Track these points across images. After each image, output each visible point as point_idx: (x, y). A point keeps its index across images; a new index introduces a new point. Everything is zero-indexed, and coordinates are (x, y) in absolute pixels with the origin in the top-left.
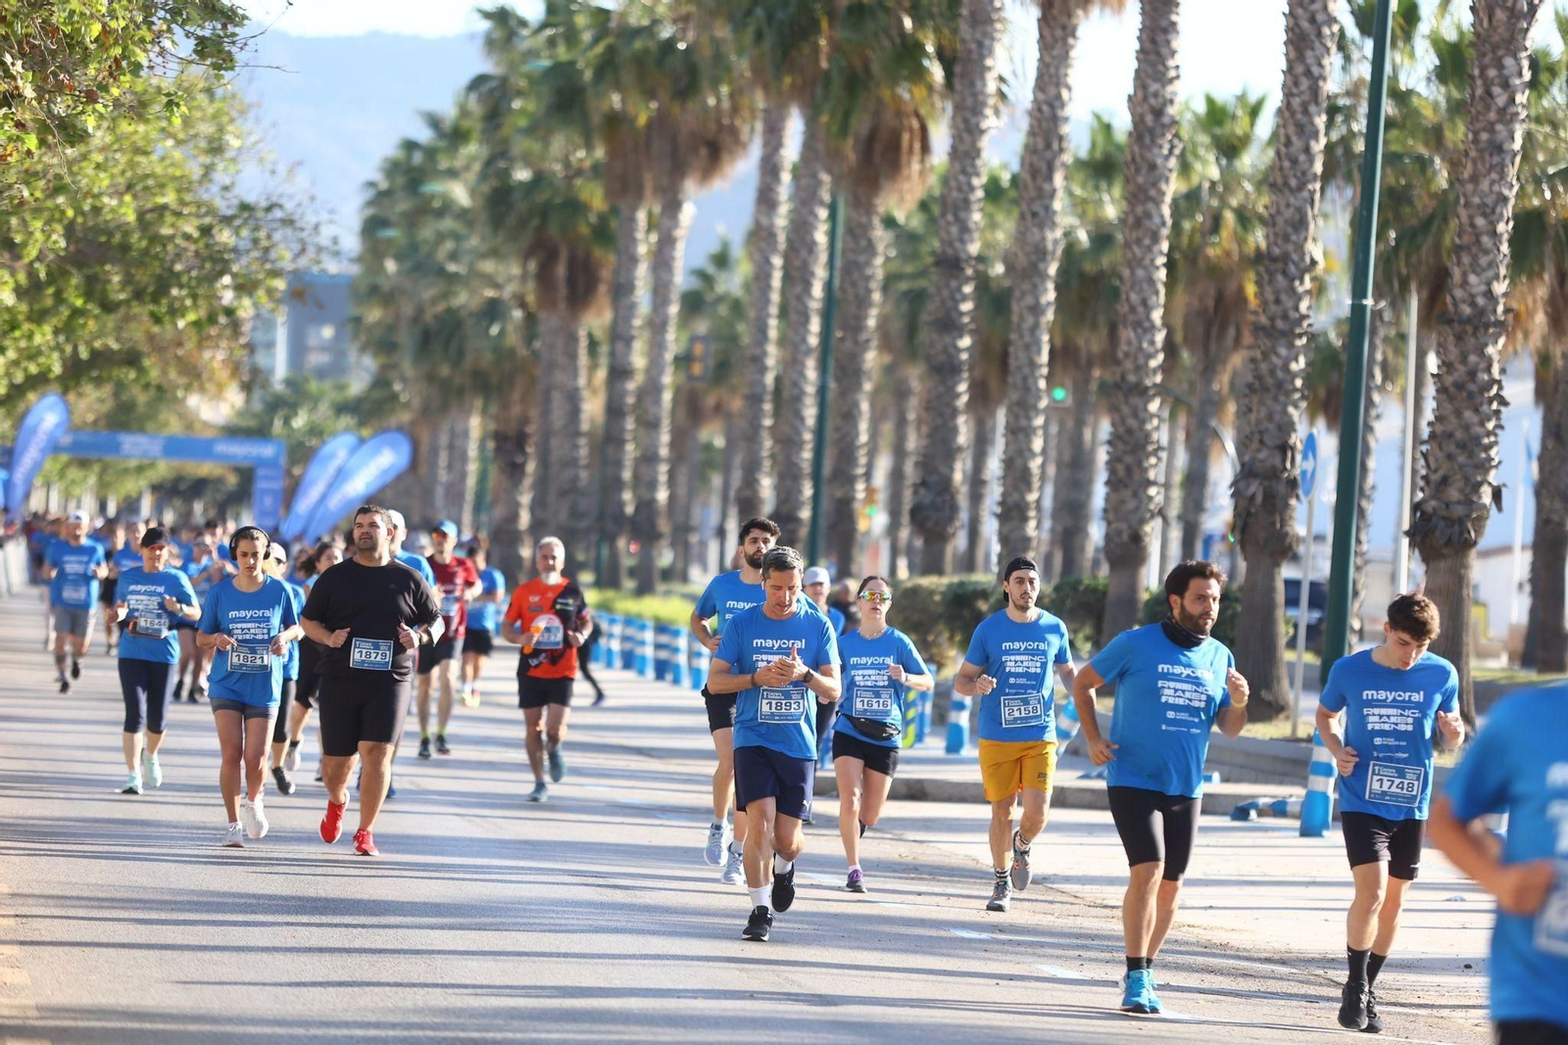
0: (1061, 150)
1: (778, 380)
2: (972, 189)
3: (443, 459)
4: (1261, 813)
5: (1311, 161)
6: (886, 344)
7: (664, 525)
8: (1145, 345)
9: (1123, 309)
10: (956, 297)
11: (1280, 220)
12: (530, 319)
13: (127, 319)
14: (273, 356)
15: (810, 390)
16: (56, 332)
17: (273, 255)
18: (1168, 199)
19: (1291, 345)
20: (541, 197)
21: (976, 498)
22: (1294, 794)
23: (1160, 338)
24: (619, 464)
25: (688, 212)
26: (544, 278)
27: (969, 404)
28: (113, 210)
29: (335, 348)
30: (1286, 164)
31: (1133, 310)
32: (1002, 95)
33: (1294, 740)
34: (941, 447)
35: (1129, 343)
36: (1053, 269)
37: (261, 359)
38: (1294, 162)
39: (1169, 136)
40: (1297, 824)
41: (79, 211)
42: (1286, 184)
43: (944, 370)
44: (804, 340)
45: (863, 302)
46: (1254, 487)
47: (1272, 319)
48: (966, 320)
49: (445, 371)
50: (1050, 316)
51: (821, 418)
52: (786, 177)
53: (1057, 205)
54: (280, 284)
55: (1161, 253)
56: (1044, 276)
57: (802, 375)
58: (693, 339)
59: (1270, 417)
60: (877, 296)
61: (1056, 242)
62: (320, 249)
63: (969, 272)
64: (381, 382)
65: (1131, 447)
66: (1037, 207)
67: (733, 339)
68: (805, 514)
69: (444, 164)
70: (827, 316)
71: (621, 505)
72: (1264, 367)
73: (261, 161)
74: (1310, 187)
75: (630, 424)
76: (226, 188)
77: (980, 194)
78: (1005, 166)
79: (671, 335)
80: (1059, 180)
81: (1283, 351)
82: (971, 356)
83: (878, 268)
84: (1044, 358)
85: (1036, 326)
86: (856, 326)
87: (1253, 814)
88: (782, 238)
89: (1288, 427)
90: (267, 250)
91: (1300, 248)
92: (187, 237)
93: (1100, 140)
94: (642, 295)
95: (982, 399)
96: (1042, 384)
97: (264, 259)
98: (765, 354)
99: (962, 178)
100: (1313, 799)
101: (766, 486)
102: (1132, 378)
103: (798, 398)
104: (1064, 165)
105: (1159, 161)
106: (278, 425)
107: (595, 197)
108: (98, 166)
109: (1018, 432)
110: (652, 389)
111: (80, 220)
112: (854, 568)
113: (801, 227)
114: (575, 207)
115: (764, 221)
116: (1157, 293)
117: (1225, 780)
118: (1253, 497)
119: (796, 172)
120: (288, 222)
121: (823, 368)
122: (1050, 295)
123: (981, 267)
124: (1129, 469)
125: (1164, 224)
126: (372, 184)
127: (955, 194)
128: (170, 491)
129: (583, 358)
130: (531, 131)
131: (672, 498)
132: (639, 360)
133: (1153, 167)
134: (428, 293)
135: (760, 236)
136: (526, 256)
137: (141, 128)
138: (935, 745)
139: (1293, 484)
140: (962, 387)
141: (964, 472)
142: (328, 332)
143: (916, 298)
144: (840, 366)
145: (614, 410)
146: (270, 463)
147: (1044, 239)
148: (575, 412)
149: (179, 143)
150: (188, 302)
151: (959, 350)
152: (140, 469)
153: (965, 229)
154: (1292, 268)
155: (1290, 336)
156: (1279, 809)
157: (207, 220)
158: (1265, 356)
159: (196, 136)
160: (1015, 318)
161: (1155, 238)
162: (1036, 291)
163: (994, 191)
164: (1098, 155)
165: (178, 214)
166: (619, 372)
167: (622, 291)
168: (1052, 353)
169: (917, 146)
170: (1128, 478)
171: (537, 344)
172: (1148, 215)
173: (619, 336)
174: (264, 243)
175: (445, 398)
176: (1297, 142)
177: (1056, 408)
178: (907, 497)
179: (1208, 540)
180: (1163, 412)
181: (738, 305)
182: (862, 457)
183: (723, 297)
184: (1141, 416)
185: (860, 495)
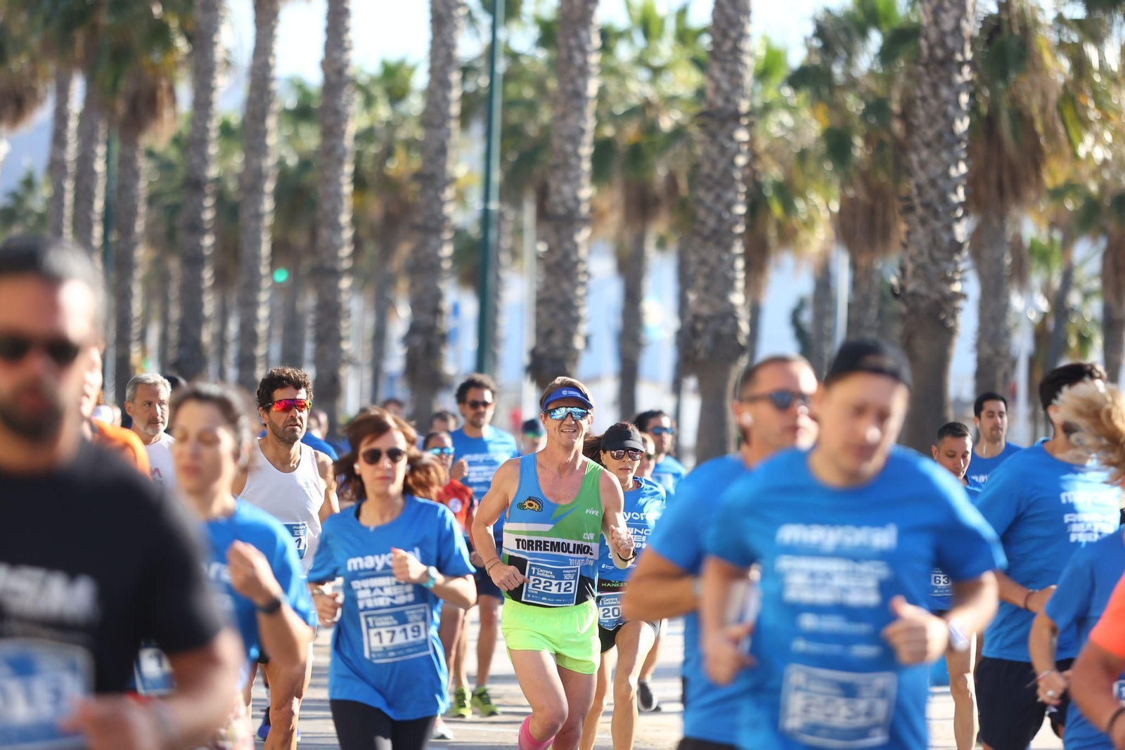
0: (272, 101)
2: (208, 129)
5: (450, 105)
6: (152, 241)
8: (336, 242)
9: (320, 214)
10: (201, 208)
11: (429, 149)
18: (350, 134)
19: (440, 238)
21: (221, 352)
23: (347, 234)
27: (213, 287)
30: (433, 108)
31: (326, 215)
32: (228, 63)
34: (192, 319)
35: (324, 239)
36: (269, 186)
39: (349, 90)
42: (433, 123)
43: (194, 261)
44: (90, 242)
45: (132, 214)
46: (418, 341)
47: (426, 220)
48: (209, 225)
50: (268, 221)
52: (73, 124)
53: (271, 141)
55: (347, 173)
56: (262, 192)
59: (426, 290)
60: (142, 209)
61: (271, 167)
63: (210, 190)
65: (330, 313)
66: (255, 142)
70: (106, 223)
72: (421, 255)
74: (450, 124)
77: (215, 134)
78: (234, 115)
80: (271, 122)
81: (432, 242)
82: (213, 252)
83: (142, 188)
84: (265, 249)
85: (257, 231)
86: (127, 231)
88: (71, 168)
89: (438, 296)
91: (442, 168)
95: (222, 279)
96: (265, 270)
99: (201, 123)
102: (327, 264)
104: (274, 113)
105: (343, 108)
109: (249, 306)
113: (85, 160)
115: (57, 156)
116: (344, 201)
118: (418, 348)
119: (81, 120)
121: (105, 262)
122: (268, 205)
123: (219, 187)
124: (328, 330)
125: (347, 151)
127: (197, 136)
133: (337, 113)
135: (56, 167)
139: (444, 338)
140: (208, 274)
141: (211, 334)
143: (173, 209)
144: (118, 261)
147: (260, 166)
151: (201, 247)
153: (205, 161)
154: (437, 183)
155: (437, 230)
158: (422, 246)
160: (243, 223)
161: (342, 162)
162: (258, 201)
163: (227, 131)
168: (272, 248)
169: (168, 99)
170: (328, 337)
172: (334, 147)
176: (439, 93)
177: (276, 287)
178: (172, 355)
179: (391, 379)
180: (352, 288)
181: (41, 218)
182: (136, 327)
183: (30, 212)
184: (336, 291)
185: (135, 354)
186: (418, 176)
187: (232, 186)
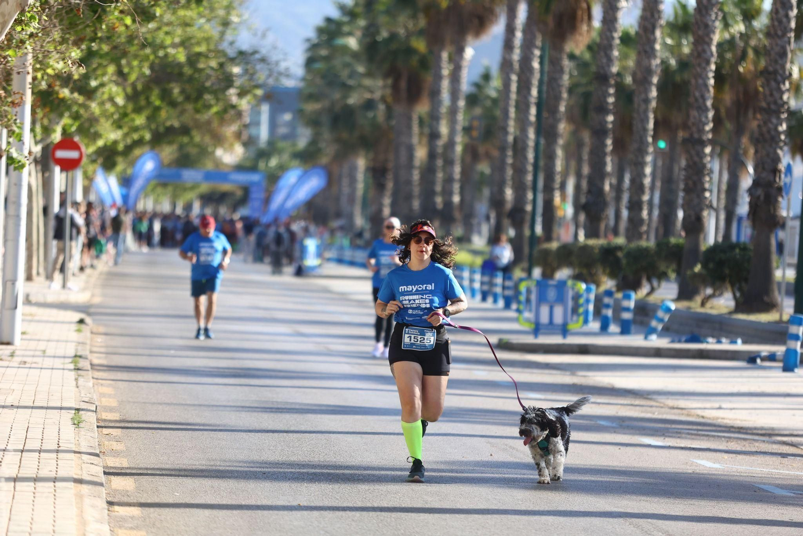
0: (660, 18)
1: (515, 139)
2: (613, 38)
3: (345, 182)
4: (763, 359)
5: (789, 21)
6: (571, 119)
7: (457, 215)
8: (704, 119)
9: (691, 100)
10: (606, 95)
11: (773, 53)
12: (389, 108)
13: (183, 112)
14: (259, 129)
15: (531, 144)
16: (148, 118)
17: (256, 77)
18: (715, 42)
19: (778, 118)
20: (394, 46)
21: (618, 199)
22: (780, 350)
23: (711, 114)
24: (433, 183)
25: (469, 53)
26: (395, 87)
27: (613, 151)
28: (174, 56)
29: (292, 125)
30: (776, 23)
31: (696, 100)
33: (780, 322)
34: (598, 173)
35: (695, 118)
36: (655, 80)
37: (253, 131)
38: (780, 22)
39: (715, 10)
40: (781, 364)
41: (157, 57)
42: (776, 34)
43: (600, 133)
44: (528, 119)
45: (558, 98)
46: (760, 192)
47: (769, 104)
48: (611, 107)
49: (345, 135)
50: (654, 104)
51: (536, 158)
52: (519, 35)
53: (658, 47)
54: (259, 92)
55: (711, 70)
56: (650, 83)
57: (527, 137)
58: (473, 119)
59: (768, 155)
60: (565, 95)
61: (657, 66)
62: (280, 74)
63: (612, 82)
64: (314, 142)
65: (697, 171)
66: (647, 48)
67: (493, 118)
68: (529, 208)
69: (346, 29)
70: (539, 105)
71: (434, 204)
72: (764, 129)
73: (249, 29)
74: (789, 35)
75: (440, 162)
76: (232, 43)
77: (617, 41)
78: (631, 27)
79: (460, 117)
80: (658, 33)
81: (774, 121)
82: (613, 126)
83: (566, 79)
84: (651, 125)
85: (646, 111)
86: (554, 111)
87: (758, 361)
88: (516, 66)
89: (778, 160)
90: (252, 75)
91: (783, 67)
92: (212, 68)
93: (680, 12)
94: (445, 96)
95: (619, 145)
96: (650, 140)
97: (251, 79)
98: (507, 125)
99: (608, 34)
100: (790, 352)
101: (509, 193)
102: (696, 136)
103: (524, 148)
104: (661, 26)
105: (710, 23)
106: (262, 165)
107: (420, 45)
108: (167, 33)
109: (638, 165)
110: (451, 144)
111: (157, 61)
112: (555, 235)
113: (526, 61)
114: (410, 51)
115: (507, 56)
116: (708, 91)
117: (744, 342)
118: (759, 197)
119: (524, 32)
120: (263, 60)
121: (538, 133)
122: (654, 93)
123: (619, 80)
124: (695, 183)
125: (712, 55)
126: (308, 40)
127: (605, 42)
128: (209, 199)
129: (416, 129)
130: (388, 12)
131: (462, 201)
132: (444, 129)
133: (706, 26)
134: (337, 95)
135: (506, 65)
136: (386, 76)
137: (189, 13)
138: (595, 326)
139: (780, 190)
140: (609, 142)
141: (611, 185)
142: (287, 117)
143: (587, 96)
144: (547, 131)
145: (432, 155)
146: (257, 184)
147: (650, 65)
148: (411, 157)
149: (209, 20)
150: (213, 102)
151: (606, 122)
152: (193, 188)
153: (610, 60)
154: (779, 78)
155: (778, 113)
156: (772, 357)
157: (222, 60)
158: (765, 123)
159: (215, 17)
160: (636, 106)
161: (708, 63)
162: (647, 91)
163: (626, 39)
164: (680, 21)
165: (207, 57)
166: (434, 136)
167: (435, 93)
168: (656, 124)
169: (586, 17)
170: (695, 188)
171: (393, 122)
172: (704, 51)
173: (434, 117)
174: (251, 71)
175: (346, 151)
176: (782, 12)
177: (658, 152)
178: (583, 200)
179: (740, 219)
180: (712, 154)
181: (495, 101)
182: (558, 179)
183: (488, 97)
184: (701, 155)
185: (557, 199)
186: (765, 73)
187: (629, 80)
